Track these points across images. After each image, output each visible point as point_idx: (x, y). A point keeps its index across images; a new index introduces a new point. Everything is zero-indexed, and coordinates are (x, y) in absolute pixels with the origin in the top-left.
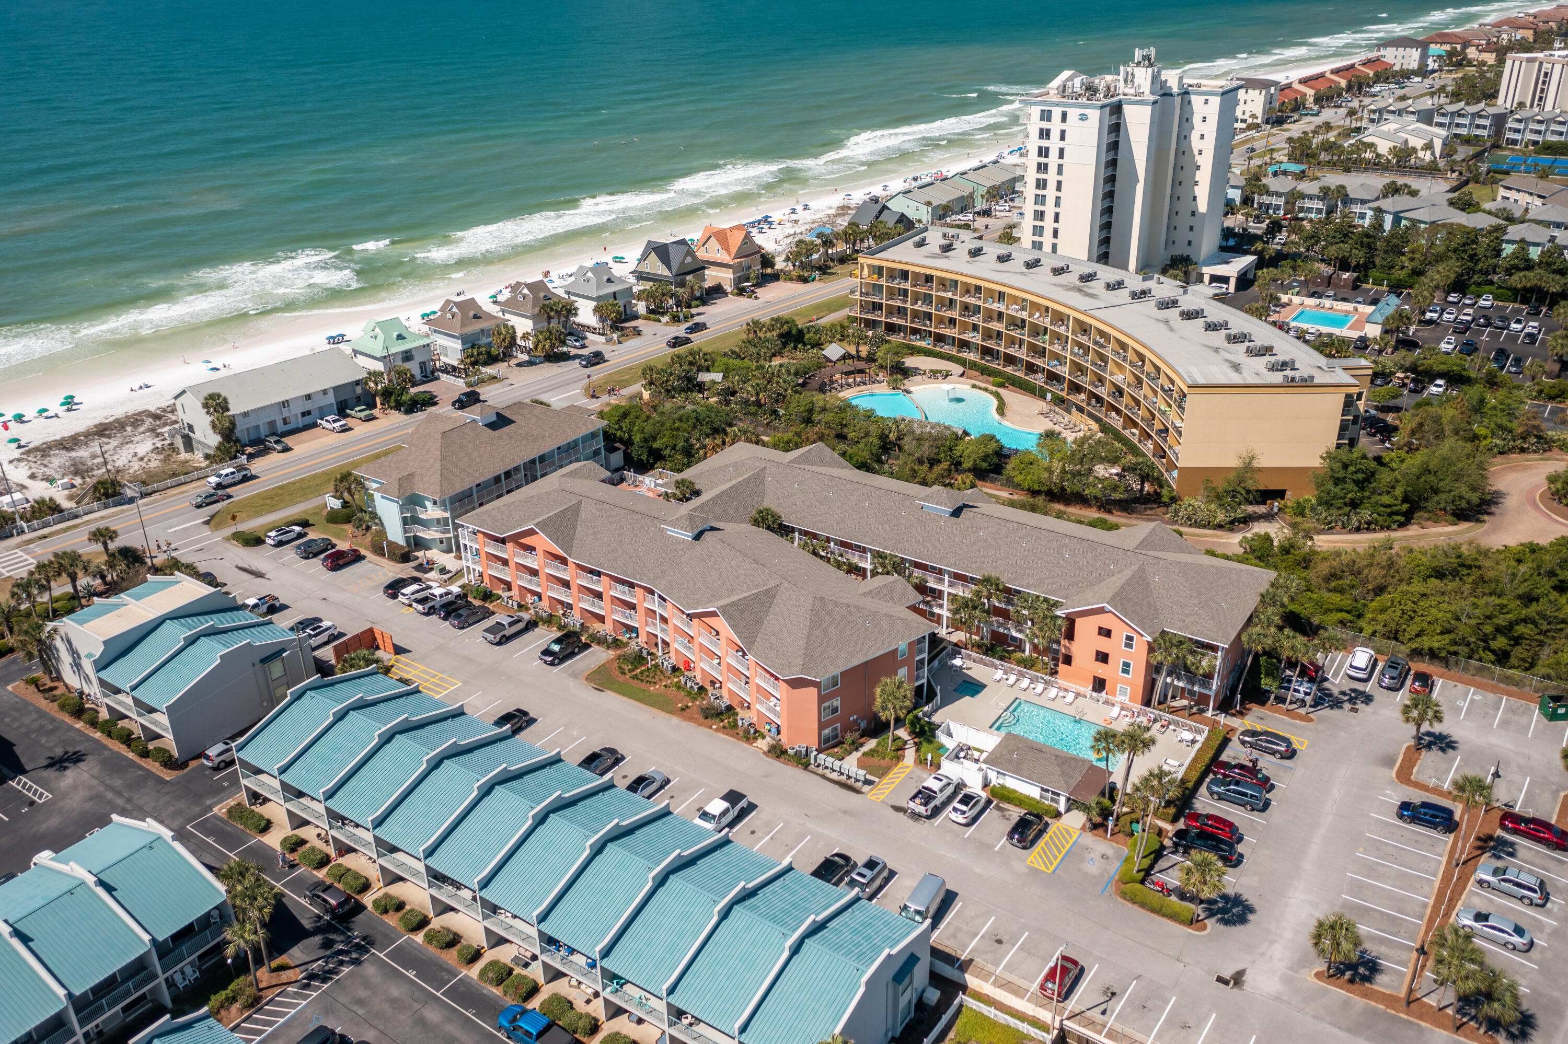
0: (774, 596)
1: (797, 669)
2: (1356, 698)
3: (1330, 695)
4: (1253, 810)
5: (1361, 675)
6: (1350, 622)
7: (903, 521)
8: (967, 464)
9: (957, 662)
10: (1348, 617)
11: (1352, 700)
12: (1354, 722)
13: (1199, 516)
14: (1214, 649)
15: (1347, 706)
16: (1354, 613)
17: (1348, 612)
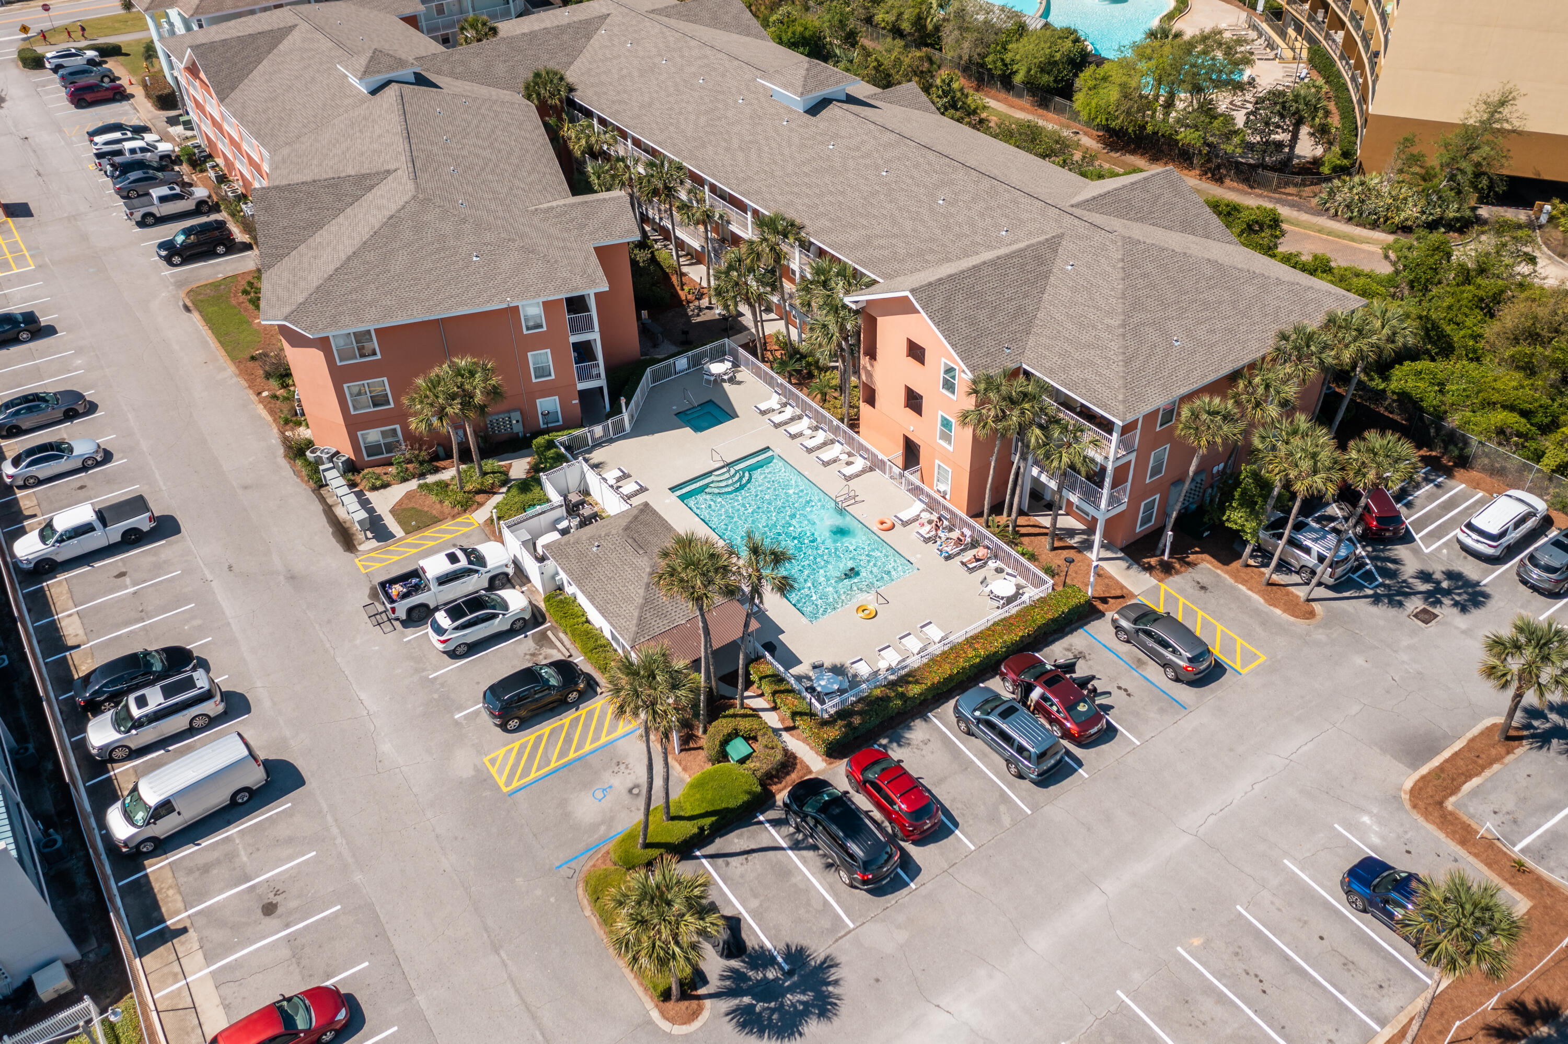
0: (371, 188)
1: (287, 310)
2: (1448, 592)
3: (1393, 574)
4: (1021, 776)
5: (1484, 548)
6: (1519, 435)
7: (730, 114)
8: (1018, 79)
9: (717, 368)
10: (1521, 424)
11: (1435, 596)
12: (1405, 641)
13: (1370, 205)
14: (1107, 426)
15: (1415, 604)
16: (1539, 418)
17: (1525, 414)
